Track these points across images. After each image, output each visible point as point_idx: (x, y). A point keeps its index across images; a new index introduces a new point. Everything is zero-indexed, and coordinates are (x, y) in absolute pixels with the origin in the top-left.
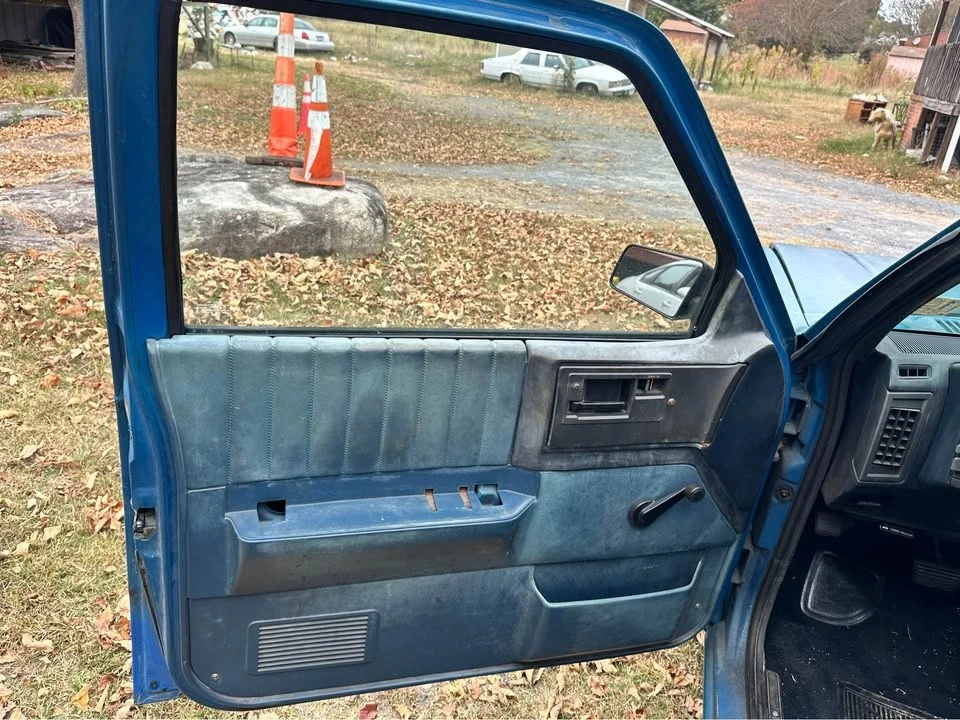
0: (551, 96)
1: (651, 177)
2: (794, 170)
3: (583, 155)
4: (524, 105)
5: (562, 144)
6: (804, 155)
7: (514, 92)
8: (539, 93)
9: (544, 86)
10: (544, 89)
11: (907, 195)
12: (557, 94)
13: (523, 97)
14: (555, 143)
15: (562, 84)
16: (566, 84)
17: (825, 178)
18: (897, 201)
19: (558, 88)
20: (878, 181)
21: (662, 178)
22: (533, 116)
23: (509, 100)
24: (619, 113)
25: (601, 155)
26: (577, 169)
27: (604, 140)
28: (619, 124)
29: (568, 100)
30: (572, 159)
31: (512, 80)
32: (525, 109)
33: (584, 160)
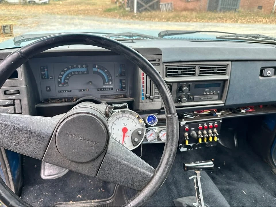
0: (20, 6)
1: (51, 26)
2: (97, 18)
3: (28, 23)
4: (10, 10)
5: (21, 20)
6: (100, 14)
7: (6, 7)
8: (16, 6)
9: (17, 3)
10: (17, 4)
11: (127, 21)
12: (22, 5)
13: (9, 8)
14: (19, 20)
15: (23, 2)
16: (24, 2)
17: (105, 19)
18: (124, 23)
19: (21, 4)
20: (119, 18)
21: (55, 26)
22: (12, 13)
23: (4, 9)
24: (44, 9)
25: (35, 22)
26: (26, 27)
27: (37, 17)
28: (44, 12)
29: (26, 7)
30: (24, 24)
31: (4, 3)
32: (10, 12)
33: (28, 24)
